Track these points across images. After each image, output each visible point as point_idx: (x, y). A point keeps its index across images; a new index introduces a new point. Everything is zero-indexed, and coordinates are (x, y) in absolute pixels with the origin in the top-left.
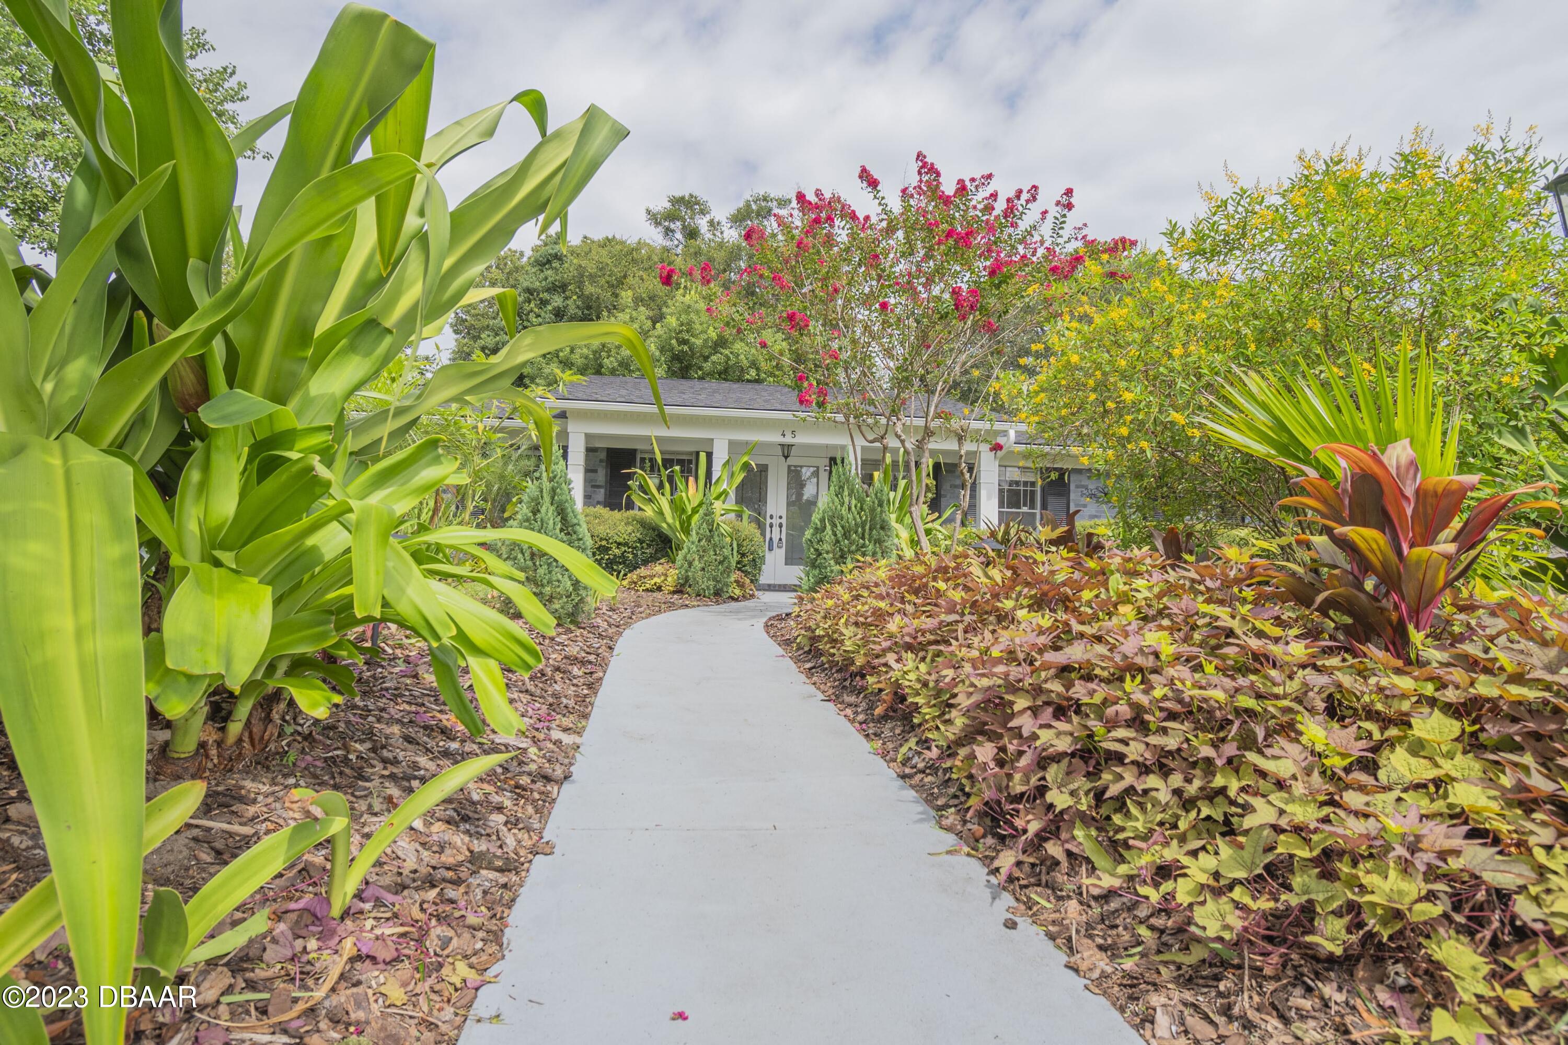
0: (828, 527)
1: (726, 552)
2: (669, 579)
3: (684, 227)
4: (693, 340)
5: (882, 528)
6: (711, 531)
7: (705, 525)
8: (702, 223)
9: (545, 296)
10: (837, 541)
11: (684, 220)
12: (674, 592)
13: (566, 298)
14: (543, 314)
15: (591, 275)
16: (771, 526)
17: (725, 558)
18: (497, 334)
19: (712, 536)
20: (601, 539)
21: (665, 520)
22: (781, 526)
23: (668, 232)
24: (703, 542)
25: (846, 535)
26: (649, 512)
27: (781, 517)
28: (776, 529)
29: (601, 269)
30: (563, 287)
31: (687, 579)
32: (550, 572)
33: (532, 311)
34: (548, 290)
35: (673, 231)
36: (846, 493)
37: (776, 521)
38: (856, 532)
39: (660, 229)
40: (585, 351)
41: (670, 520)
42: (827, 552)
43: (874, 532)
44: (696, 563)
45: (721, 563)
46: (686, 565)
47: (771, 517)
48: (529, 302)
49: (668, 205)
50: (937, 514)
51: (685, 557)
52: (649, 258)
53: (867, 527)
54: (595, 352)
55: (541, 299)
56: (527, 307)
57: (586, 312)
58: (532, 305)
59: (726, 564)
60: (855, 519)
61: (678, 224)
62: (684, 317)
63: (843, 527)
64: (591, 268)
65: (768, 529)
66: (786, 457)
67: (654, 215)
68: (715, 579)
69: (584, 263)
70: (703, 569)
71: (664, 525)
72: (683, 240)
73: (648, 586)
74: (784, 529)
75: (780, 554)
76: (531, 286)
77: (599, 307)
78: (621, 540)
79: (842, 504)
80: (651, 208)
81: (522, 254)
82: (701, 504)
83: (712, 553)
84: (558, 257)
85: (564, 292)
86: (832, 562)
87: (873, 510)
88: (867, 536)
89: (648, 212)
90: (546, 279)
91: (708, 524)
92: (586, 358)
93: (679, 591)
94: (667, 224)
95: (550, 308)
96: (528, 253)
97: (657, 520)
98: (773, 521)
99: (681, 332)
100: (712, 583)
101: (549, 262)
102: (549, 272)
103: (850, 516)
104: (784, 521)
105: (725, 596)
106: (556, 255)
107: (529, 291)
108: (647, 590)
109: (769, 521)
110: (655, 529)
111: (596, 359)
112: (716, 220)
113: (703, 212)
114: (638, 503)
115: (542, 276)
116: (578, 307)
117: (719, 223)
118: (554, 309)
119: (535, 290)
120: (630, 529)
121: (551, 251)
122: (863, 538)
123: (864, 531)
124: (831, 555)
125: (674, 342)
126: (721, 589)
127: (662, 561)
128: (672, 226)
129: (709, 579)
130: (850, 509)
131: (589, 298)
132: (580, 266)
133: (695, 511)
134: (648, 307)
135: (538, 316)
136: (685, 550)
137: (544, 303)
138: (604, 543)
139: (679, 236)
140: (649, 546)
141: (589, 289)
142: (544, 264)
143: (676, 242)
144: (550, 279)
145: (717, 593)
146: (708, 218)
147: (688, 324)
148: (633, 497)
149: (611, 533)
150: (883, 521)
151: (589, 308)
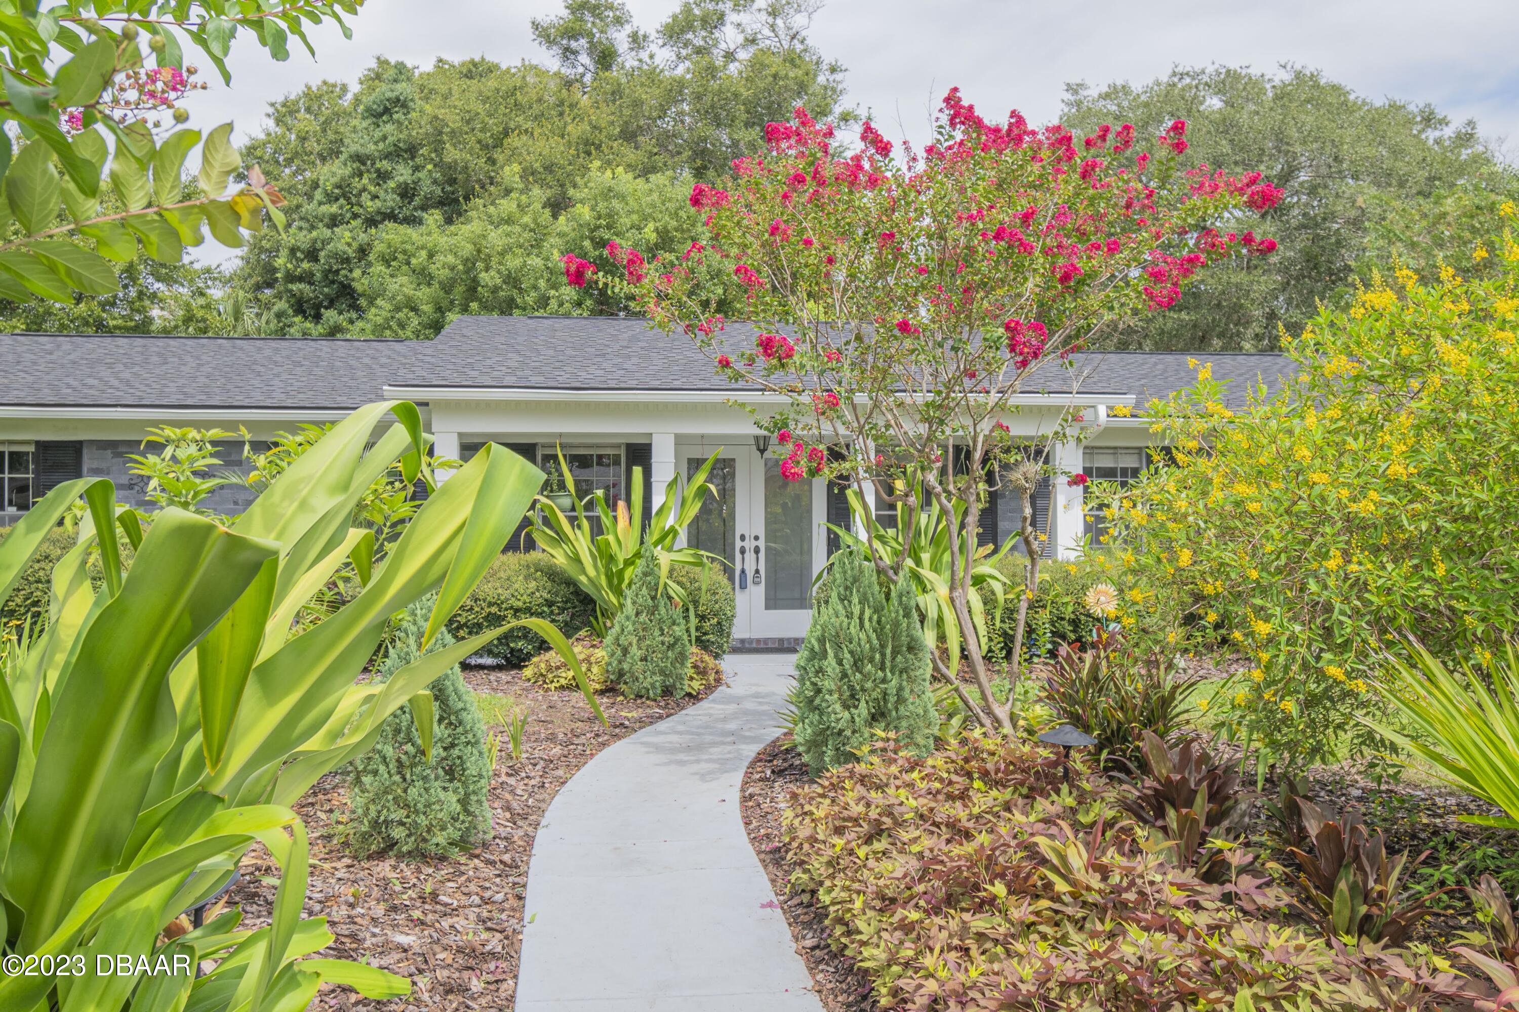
0: (830, 653)
1: (678, 630)
2: (595, 669)
3: (592, 46)
4: (618, 240)
5: (910, 649)
6: (653, 598)
7: (644, 591)
8: (620, 38)
9: (385, 165)
10: (844, 675)
11: (591, 35)
12: (602, 693)
13: (417, 169)
14: (382, 194)
15: (453, 131)
16: (743, 551)
17: (677, 640)
18: (313, 227)
19: (656, 607)
20: (490, 604)
21: (584, 571)
22: (757, 550)
23: (568, 53)
24: (643, 617)
25: (857, 665)
26: (560, 559)
27: (756, 538)
28: (750, 556)
29: (468, 122)
30: (412, 150)
31: (621, 674)
32: (427, 790)
33: (364, 189)
34: (387, 156)
35: (575, 53)
36: (855, 600)
37: (749, 544)
38: (871, 660)
39: (556, 50)
40: (451, 259)
41: (592, 572)
42: (830, 692)
43: (899, 658)
44: (634, 650)
45: (671, 647)
46: (619, 653)
47: (743, 538)
48: (361, 175)
49: (565, 13)
50: (991, 547)
51: (617, 639)
52: (540, 100)
53: (888, 651)
54: (466, 261)
55: (378, 171)
56: (357, 184)
57: (448, 188)
58: (365, 181)
59: (678, 649)
60: (869, 641)
61: (583, 42)
62: (601, 206)
63: (851, 652)
64: (454, 121)
65: (738, 556)
66: (762, 451)
67: (545, 29)
68: (662, 672)
69: (441, 113)
70: (644, 659)
71: (583, 579)
72: (592, 68)
73: (563, 682)
74: (762, 555)
75: (757, 593)
76: (362, 151)
77: (467, 179)
78: (520, 604)
79: (849, 616)
80: (539, 19)
81: (344, 89)
82: (638, 555)
83: (657, 633)
84: (401, 103)
85: (413, 158)
86: (838, 707)
87: (896, 624)
88: (888, 664)
89: (536, 25)
90: (384, 138)
91: (650, 589)
92: (452, 269)
93: (609, 690)
94: (564, 42)
95: (392, 184)
96: (355, 88)
97: (571, 571)
98: (746, 544)
99: (598, 227)
100: (657, 678)
101: (386, 110)
102: (389, 128)
103: (863, 636)
104: (761, 544)
105: (679, 694)
106: (398, 100)
107: (359, 158)
108: (562, 688)
109: (738, 544)
110: (570, 583)
111: (467, 272)
112: (641, 33)
113: (618, 22)
114: (541, 543)
115: (378, 134)
116: (435, 182)
117: (645, 37)
118: (399, 186)
119: (368, 157)
120: (533, 584)
121: (389, 94)
122: (883, 669)
123: (883, 655)
124: (836, 696)
125: (587, 243)
126: (674, 686)
127: (582, 633)
128: (574, 44)
129: (654, 673)
130: (862, 625)
131: (451, 167)
132: (436, 117)
133: (629, 563)
134: (543, 184)
135: (375, 197)
136: (617, 628)
137: (383, 176)
138: (494, 609)
139: (584, 59)
140: (562, 610)
141: (452, 154)
142: (381, 115)
143: (581, 70)
144: (390, 139)
145: (667, 692)
146: (628, 29)
147: (610, 216)
148: (535, 535)
149: (505, 594)
150: (912, 639)
151: (452, 181)
